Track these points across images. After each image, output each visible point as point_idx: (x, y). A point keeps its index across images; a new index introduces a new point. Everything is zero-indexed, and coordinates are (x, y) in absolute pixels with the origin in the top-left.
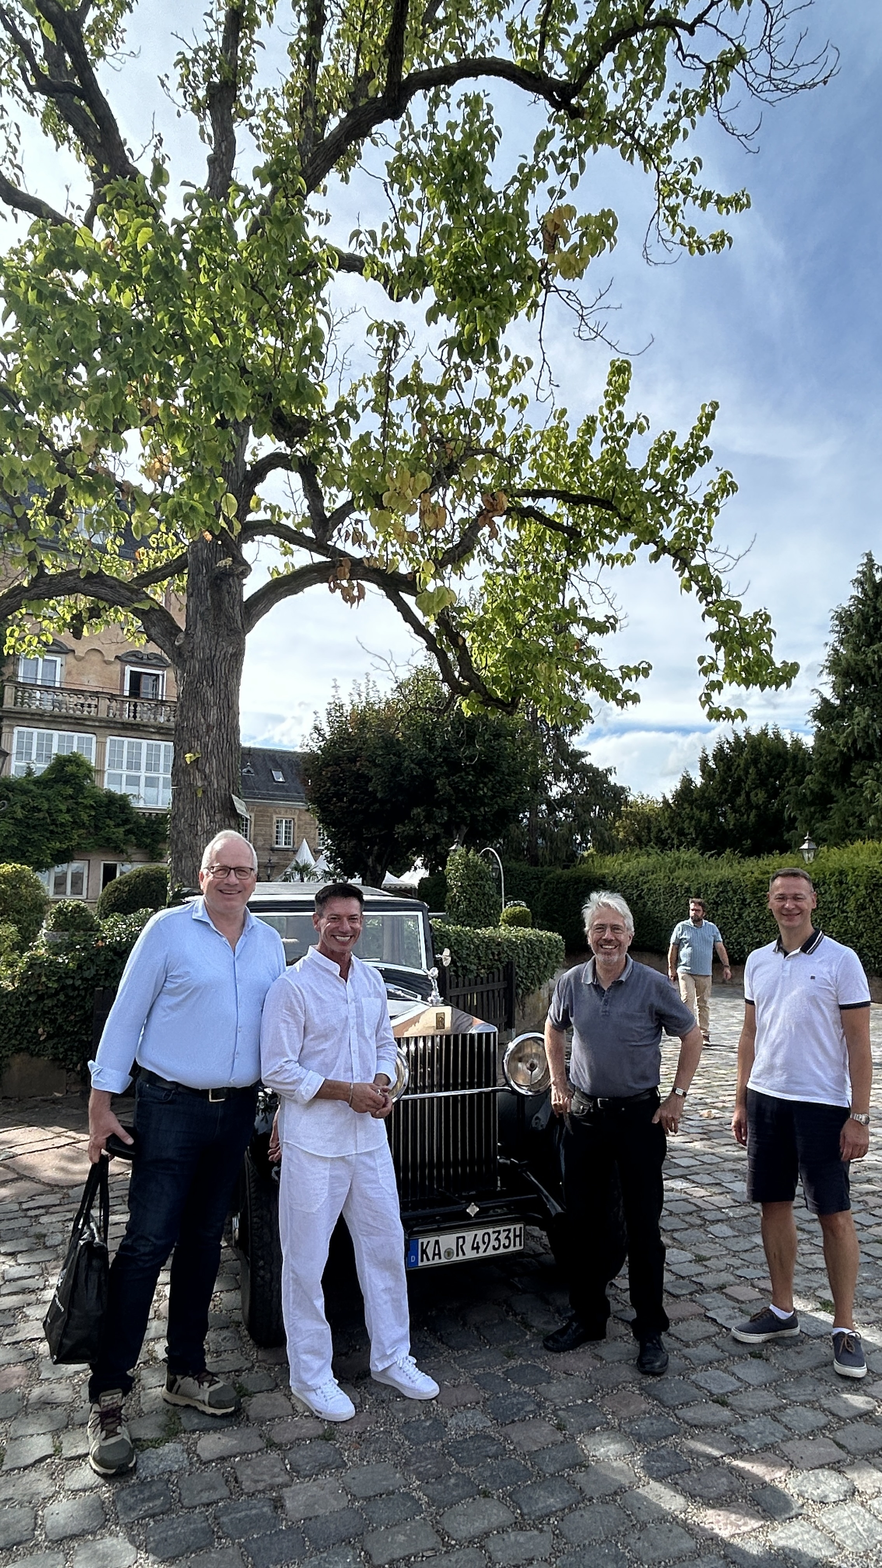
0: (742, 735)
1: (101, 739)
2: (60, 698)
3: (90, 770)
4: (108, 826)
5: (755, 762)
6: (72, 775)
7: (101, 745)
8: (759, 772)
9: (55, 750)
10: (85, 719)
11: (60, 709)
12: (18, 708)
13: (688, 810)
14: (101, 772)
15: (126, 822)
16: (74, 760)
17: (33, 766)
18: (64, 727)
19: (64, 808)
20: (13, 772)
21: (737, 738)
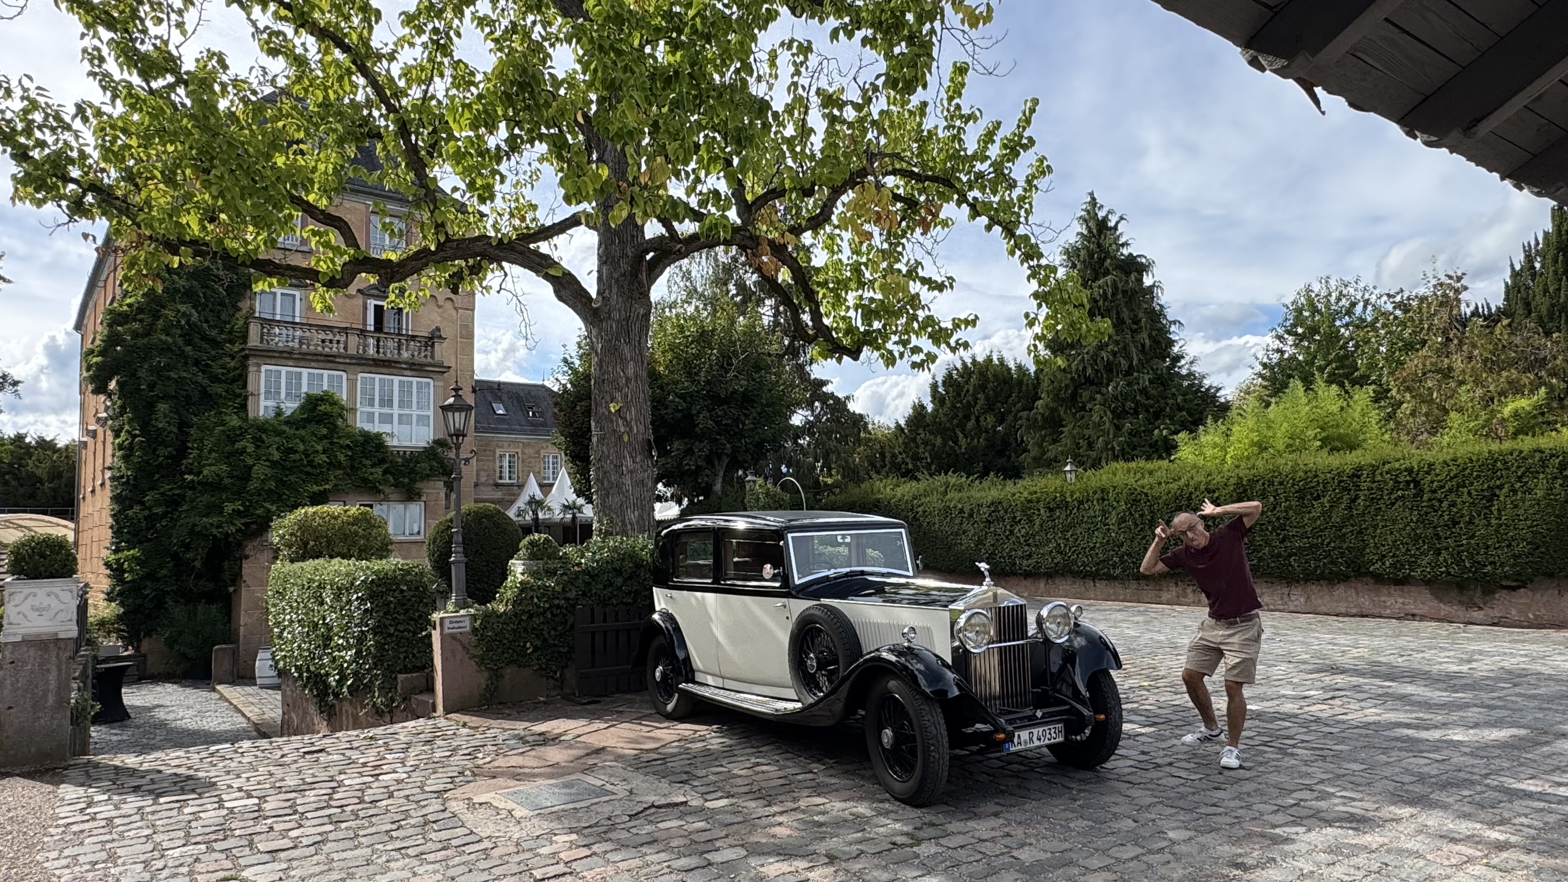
0: (969, 361)
1: (351, 377)
2: (308, 334)
3: (342, 408)
4: (365, 466)
5: (983, 387)
6: (325, 414)
7: (352, 384)
8: (987, 398)
9: (305, 389)
10: (334, 356)
11: (308, 345)
12: (264, 346)
13: (922, 435)
14: (354, 410)
15: (382, 461)
16: (326, 399)
17: (282, 406)
18: (313, 364)
19: (320, 448)
20: (261, 413)
21: (964, 364)
